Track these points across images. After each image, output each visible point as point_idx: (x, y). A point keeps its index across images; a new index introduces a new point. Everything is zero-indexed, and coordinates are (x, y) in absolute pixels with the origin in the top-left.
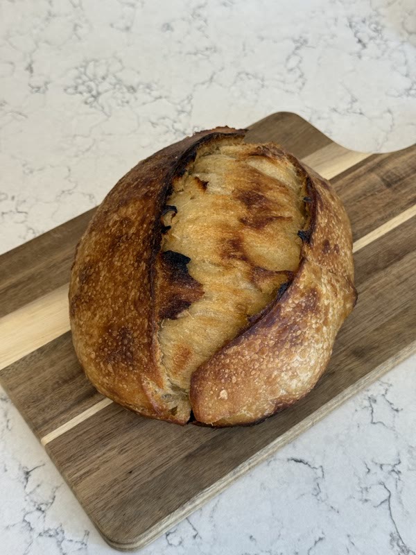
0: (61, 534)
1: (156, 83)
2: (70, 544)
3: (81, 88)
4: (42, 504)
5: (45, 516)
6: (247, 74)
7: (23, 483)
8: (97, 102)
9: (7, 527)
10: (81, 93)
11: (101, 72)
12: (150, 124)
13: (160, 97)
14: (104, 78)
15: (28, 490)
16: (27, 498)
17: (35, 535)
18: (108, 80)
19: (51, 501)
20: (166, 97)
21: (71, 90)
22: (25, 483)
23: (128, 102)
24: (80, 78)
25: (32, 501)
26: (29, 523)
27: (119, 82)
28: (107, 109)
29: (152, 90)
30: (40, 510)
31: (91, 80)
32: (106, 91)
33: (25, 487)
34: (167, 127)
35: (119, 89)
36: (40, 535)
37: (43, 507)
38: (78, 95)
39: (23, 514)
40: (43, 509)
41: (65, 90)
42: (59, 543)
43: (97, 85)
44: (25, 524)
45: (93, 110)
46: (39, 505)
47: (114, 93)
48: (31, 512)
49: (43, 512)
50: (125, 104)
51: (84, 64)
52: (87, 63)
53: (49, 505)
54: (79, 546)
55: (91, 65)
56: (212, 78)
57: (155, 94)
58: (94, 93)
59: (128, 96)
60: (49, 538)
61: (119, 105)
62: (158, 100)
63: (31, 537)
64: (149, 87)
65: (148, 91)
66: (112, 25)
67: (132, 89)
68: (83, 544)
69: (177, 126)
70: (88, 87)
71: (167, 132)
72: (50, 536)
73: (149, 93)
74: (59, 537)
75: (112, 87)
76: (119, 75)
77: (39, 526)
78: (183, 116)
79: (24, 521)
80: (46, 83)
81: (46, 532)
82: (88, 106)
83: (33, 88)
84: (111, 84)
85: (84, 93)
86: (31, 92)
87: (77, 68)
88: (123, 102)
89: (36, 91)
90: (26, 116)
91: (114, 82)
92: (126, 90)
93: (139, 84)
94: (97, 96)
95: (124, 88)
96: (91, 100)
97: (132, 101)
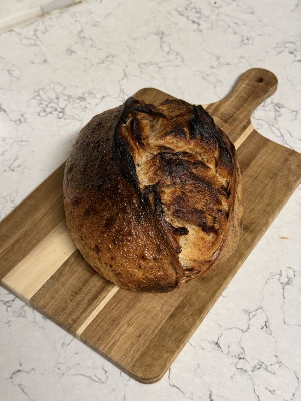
0: (263, 364)
1: (94, 89)
2: (272, 367)
3: (48, 110)
4: (239, 355)
5: (247, 361)
6: (145, 64)
7: (219, 350)
8: (66, 115)
9: (232, 378)
10: (51, 113)
11: (53, 96)
13: (104, 97)
14: (58, 98)
15: (225, 352)
16: (228, 356)
17: (251, 373)
18: (61, 98)
19: (243, 351)
20: (107, 96)
21: (42, 114)
22: (220, 349)
23: (86, 108)
24: (41, 104)
25: (232, 357)
26: (241, 369)
27: (70, 97)
28: (76, 117)
29: (95, 95)
30: (241, 358)
31: (50, 103)
32: (66, 106)
33: (222, 351)
35: (74, 101)
36: (253, 371)
37: (242, 356)
38: (50, 115)
39: (234, 366)
40: (242, 358)
41: (39, 115)
42: (266, 369)
43: (57, 104)
44: (239, 370)
45: (67, 121)
46: (238, 357)
47: (72, 105)
48: (237, 363)
49: (244, 359)
50: (85, 109)
51: (36, 94)
52: (38, 92)
53: (244, 353)
54: (278, 365)
55: (41, 92)
56: (125, 74)
57: (99, 96)
58: (59, 110)
59: (83, 104)
60: (259, 370)
61: (82, 112)
62: (104, 99)
63: (249, 375)
64: (91, 93)
65: (93, 96)
66: (32, 62)
67: (82, 99)
68: (279, 363)
70: (52, 107)
72: (259, 369)
73: (95, 97)
74: (264, 366)
75: (67, 102)
76: (66, 92)
77: (249, 368)
79: (238, 369)
80: (22, 115)
81: (255, 368)
82: (63, 119)
83: (15, 122)
84: (65, 100)
85: (53, 112)
86: (17, 125)
87: (34, 98)
88: (83, 109)
89: (20, 123)
90: (27, 141)
91: (66, 98)
92: (78, 101)
93: (84, 94)
94: (63, 111)
95: (76, 99)
96: (61, 115)
97: (88, 106)
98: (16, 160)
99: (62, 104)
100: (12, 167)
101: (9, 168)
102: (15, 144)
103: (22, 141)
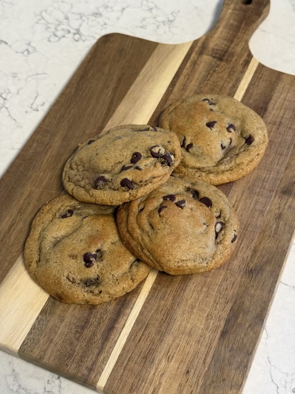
1: (109, 2)
3: (59, 33)
8: (84, 36)
10: (64, 37)
11: (61, 17)
12: (140, 29)
13: (124, 9)
14: (67, 19)
18: (71, 18)
20: (128, 7)
21: (53, 39)
23: (105, 24)
24: (48, 28)
27: (82, 15)
29: (112, 8)
31: (59, 25)
32: (80, 26)
34: (154, 24)
35: (88, 19)
38: (63, 39)
41: (49, 41)
43: (69, 25)
47: (87, 24)
50: (105, 26)
51: (39, 17)
52: (41, 14)
55: (44, 14)
57: (118, 8)
58: (73, 31)
59: (100, 20)
61: (102, 29)
62: (124, 12)
64: (106, 7)
65: (109, 9)
67: (97, 14)
69: (160, 19)
70: (63, 30)
71: (158, 27)
73: (113, 11)
75: (80, 21)
76: (74, 10)
78: (154, 11)
80: (29, 44)
82: (81, 42)
83: (23, 53)
84: (77, 19)
85: (66, 35)
86: (26, 56)
87: (37, 23)
88: (102, 26)
89: (28, 53)
90: (45, 74)
91: (78, 17)
92: (93, 18)
93: (98, 9)
94: (78, 32)
95: (90, 17)
96: (77, 37)
97: (107, 21)
98: (36, 97)
99: (75, 24)
100: (34, 107)
101: (31, 108)
102: (29, 79)
103: (37, 74)
